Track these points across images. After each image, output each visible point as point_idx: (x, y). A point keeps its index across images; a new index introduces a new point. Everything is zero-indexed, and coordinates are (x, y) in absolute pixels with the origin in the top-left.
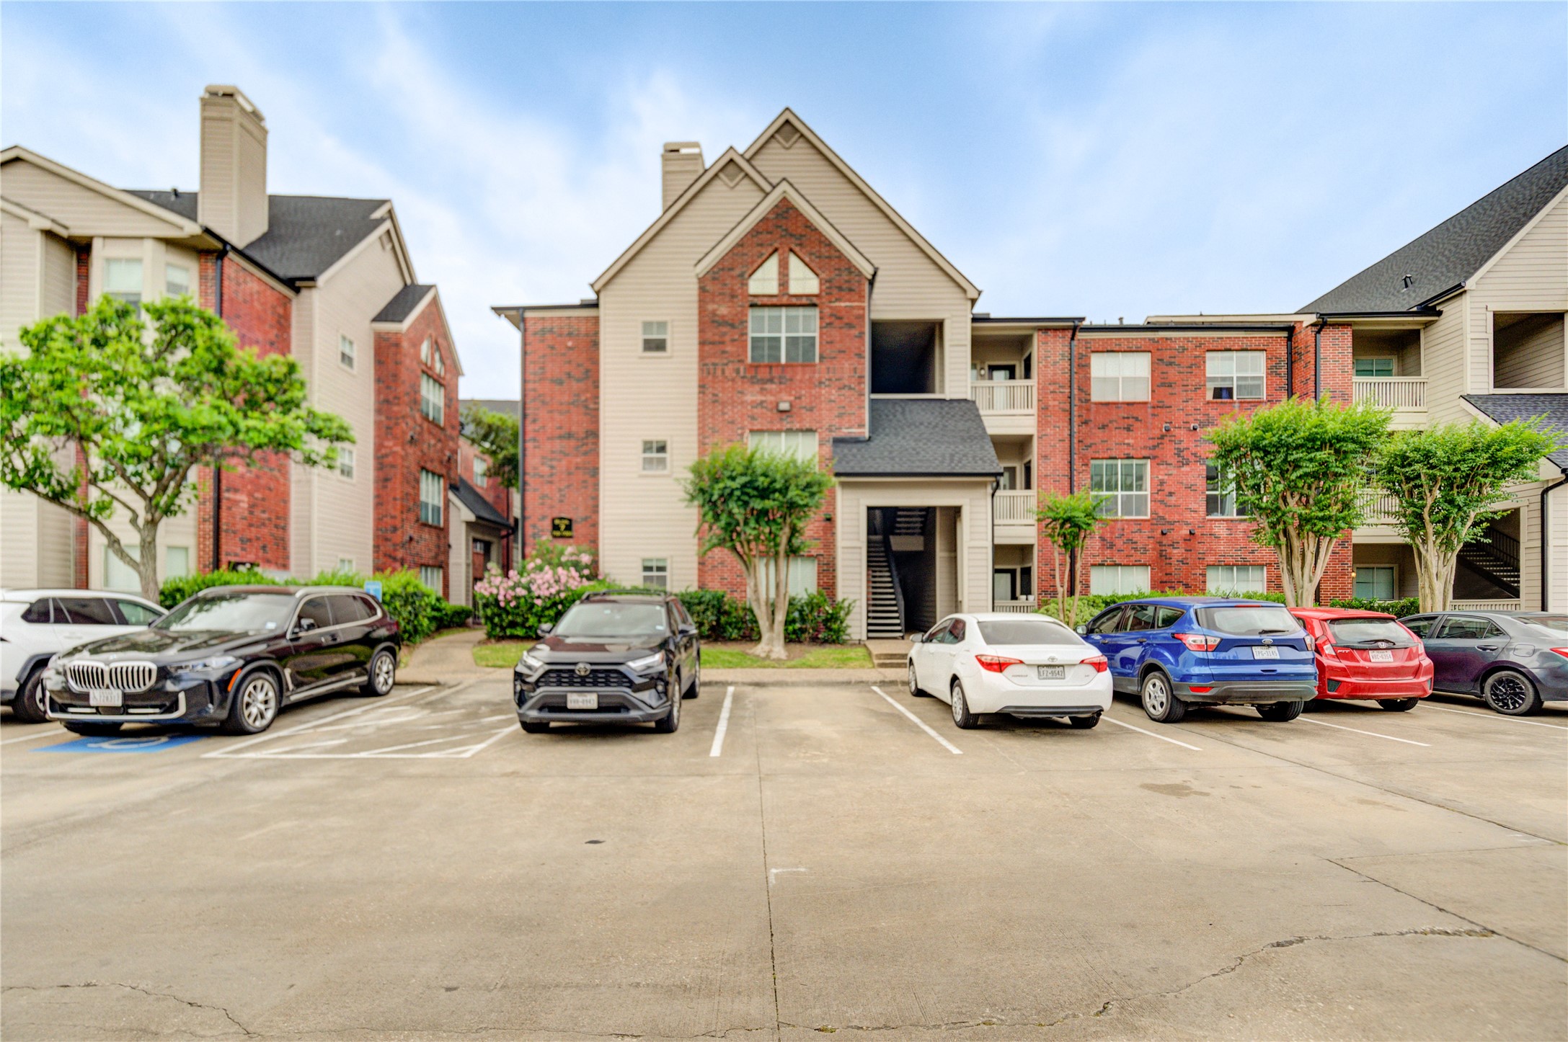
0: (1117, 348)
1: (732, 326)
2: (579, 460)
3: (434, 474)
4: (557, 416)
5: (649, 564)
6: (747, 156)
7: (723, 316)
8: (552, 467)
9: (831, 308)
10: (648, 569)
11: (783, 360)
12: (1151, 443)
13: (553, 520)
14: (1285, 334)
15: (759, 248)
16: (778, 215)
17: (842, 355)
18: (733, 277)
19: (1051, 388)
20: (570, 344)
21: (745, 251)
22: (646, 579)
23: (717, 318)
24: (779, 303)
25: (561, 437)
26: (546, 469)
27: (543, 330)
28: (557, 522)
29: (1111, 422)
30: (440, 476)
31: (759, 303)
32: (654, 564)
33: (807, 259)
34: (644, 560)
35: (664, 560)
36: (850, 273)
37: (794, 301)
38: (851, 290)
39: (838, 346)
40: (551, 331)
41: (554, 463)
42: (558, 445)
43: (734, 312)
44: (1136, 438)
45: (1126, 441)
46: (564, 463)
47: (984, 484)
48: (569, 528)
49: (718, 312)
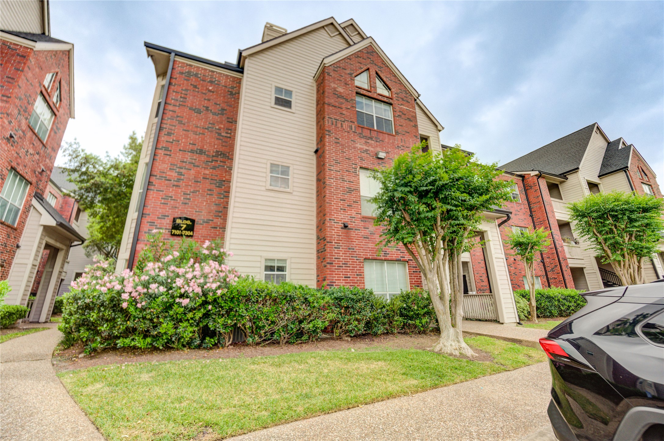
1: (347, 100)
2: (207, 172)
3: (22, 177)
4: (191, 135)
5: (270, 264)
6: (343, 26)
7: (340, 93)
8: (180, 174)
9: (399, 107)
10: (270, 268)
11: (375, 128)
13: (174, 220)
14: (522, 179)
15: (359, 64)
16: (368, 53)
17: (408, 134)
18: (346, 74)
20: (210, 88)
21: (352, 63)
22: (267, 277)
23: (337, 93)
24: (372, 96)
25: (192, 151)
26: (174, 174)
27: (189, 73)
28: (178, 221)
30: (28, 182)
31: (361, 92)
32: (276, 264)
33: (385, 79)
34: (266, 260)
35: (285, 260)
36: (406, 93)
37: (380, 98)
38: (408, 102)
39: (406, 129)
40: (196, 75)
41: (183, 171)
42: (189, 157)
43: (347, 93)
46: (192, 172)
47: (494, 219)
48: (190, 228)
49: (337, 90)
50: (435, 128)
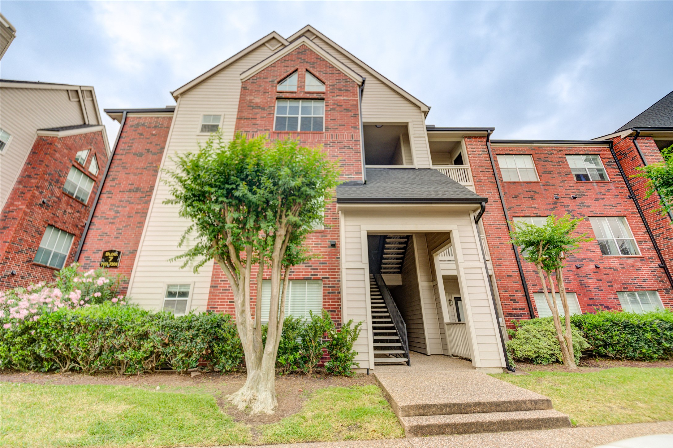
0: (511, 152)
1: (263, 109)
2: (140, 207)
4: (132, 177)
5: (173, 290)
7: (257, 103)
8: (117, 212)
9: (333, 100)
10: (171, 294)
11: (299, 130)
12: (549, 207)
13: (105, 252)
14: (607, 146)
15: (286, 68)
16: (299, 53)
17: (343, 127)
18: (266, 82)
19: (481, 169)
20: (154, 132)
21: (276, 69)
22: (167, 303)
23: (252, 104)
24: (297, 97)
25: (130, 191)
26: (112, 213)
27: (138, 125)
28: (107, 254)
29: (519, 194)
31: (283, 96)
32: (177, 290)
33: (317, 74)
34: (169, 286)
35: (188, 285)
36: (346, 81)
37: (308, 96)
38: (347, 91)
39: (340, 122)
40: (143, 125)
41: (119, 209)
42: (126, 196)
43: (265, 101)
44: (538, 204)
45: (533, 206)
46: (127, 209)
48: (115, 259)
49: (253, 101)
50: (418, 111)
